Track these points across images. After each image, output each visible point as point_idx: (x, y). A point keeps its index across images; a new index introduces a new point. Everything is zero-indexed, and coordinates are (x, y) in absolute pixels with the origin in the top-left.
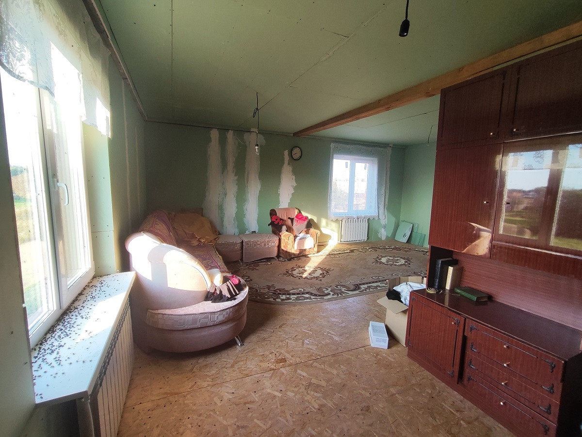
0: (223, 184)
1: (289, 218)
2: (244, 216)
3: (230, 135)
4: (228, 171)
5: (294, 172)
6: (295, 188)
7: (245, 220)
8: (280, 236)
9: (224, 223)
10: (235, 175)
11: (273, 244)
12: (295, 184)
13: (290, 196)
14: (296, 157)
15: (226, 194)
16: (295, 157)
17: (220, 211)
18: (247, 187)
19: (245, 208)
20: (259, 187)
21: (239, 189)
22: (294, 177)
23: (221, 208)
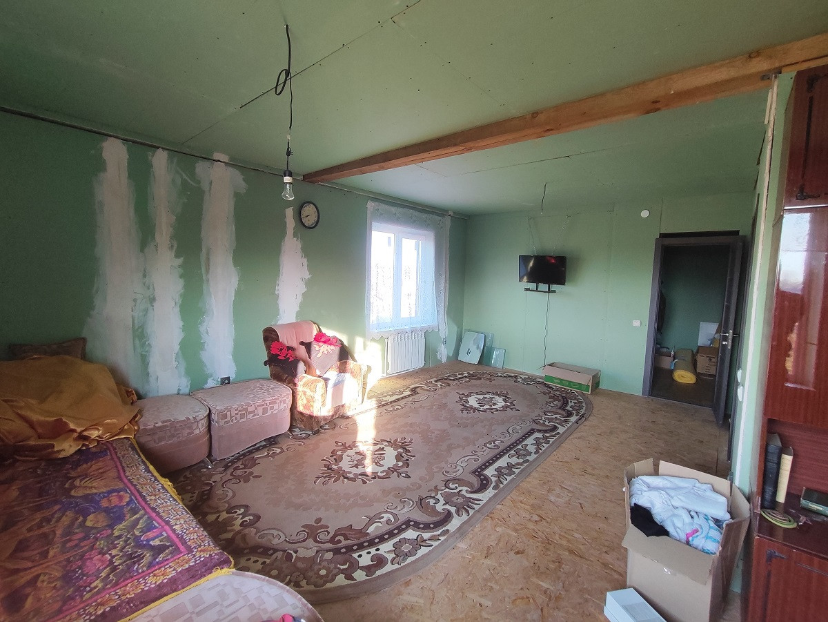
0: (145, 276)
1: (302, 343)
2: (201, 346)
3: (160, 160)
4: (156, 246)
5: (307, 252)
6: (308, 283)
7: (205, 356)
8: (295, 385)
9: (151, 369)
10: (177, 256)
11: (282, 406)
12: (307, 276)
13: (300, 299)
14: (309, 221)
15: (152, 300)
16: (307, 222)
17: (137, 342)
18: (208, 281)
19: (202, 329)
20: (235, 281)
21: (186, 287)
22: (305, 261)
23: (140, 334)
